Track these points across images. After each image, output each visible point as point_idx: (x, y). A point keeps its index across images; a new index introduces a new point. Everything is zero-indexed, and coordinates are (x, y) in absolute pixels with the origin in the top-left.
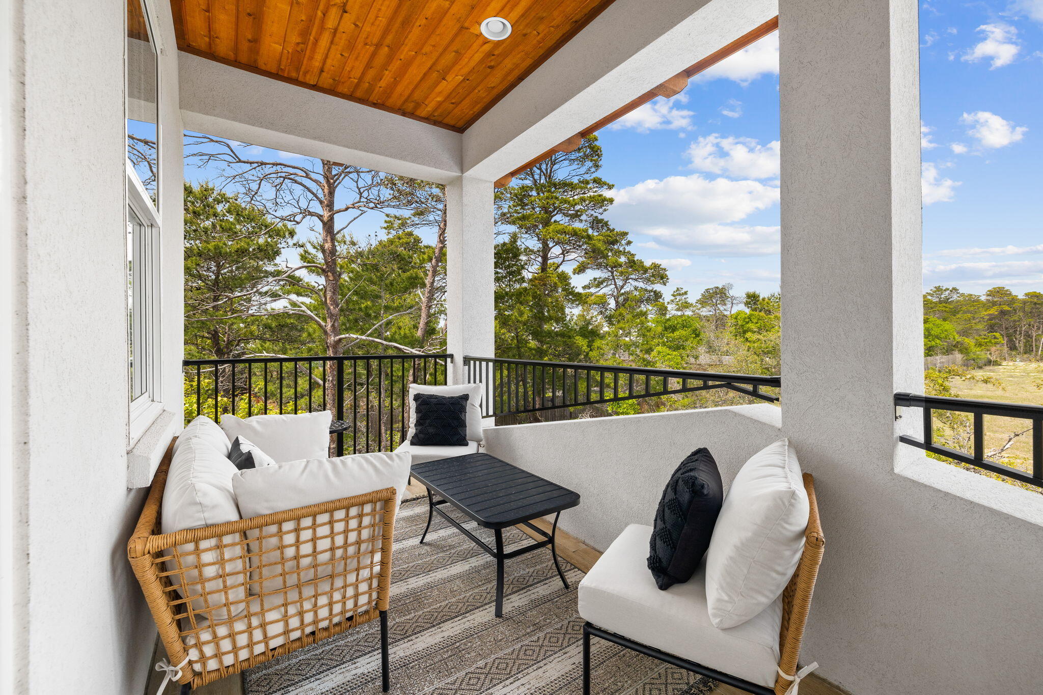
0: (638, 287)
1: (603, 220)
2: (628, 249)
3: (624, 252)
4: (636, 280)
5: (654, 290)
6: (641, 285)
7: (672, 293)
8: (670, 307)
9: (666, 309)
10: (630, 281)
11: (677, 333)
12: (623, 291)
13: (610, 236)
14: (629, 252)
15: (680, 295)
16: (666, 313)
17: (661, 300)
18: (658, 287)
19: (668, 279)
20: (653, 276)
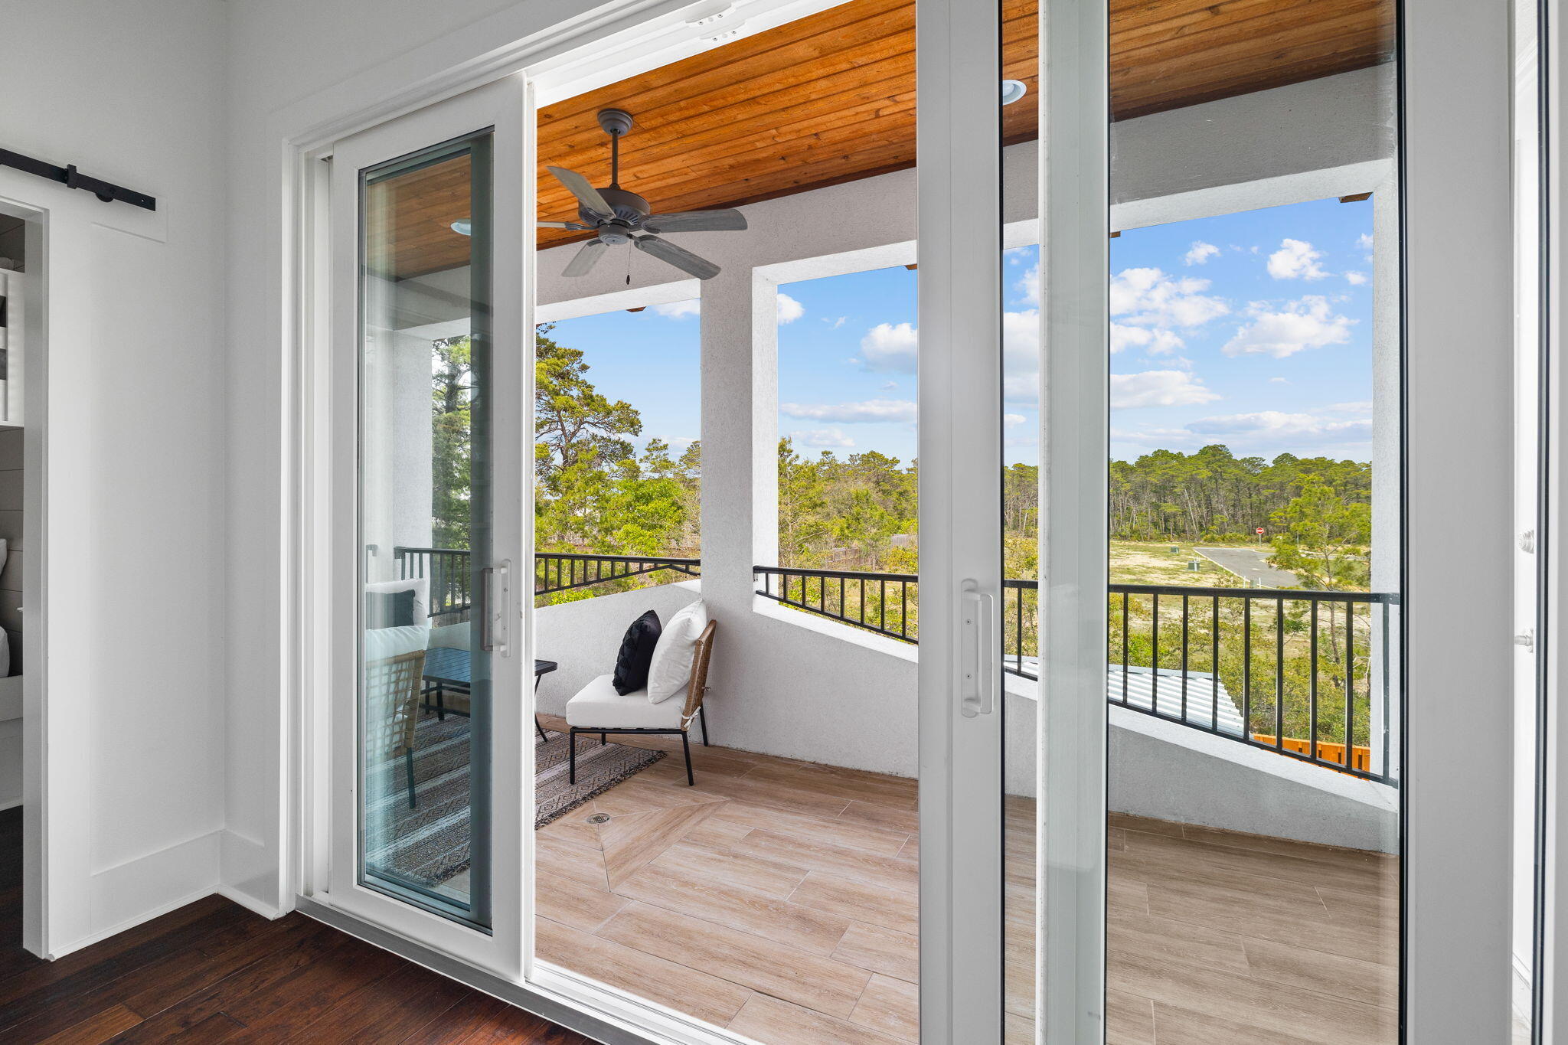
0: (596, 436)
1: (547, 340)
2: (582, 376)
3: (577, 382)
4: (594, 424)
5: (621, 440)
6: (601, 432)
7: (647, 446)
8: (643, 467)
9: (638, 468)
10: (586, 425)
11: (652, 505)
12: (574, 441)
13: (558, 365)
14: (584, 383)
15: (657, 449)
16: (637, 476)
17: (631, 457)
18: (626, 437)
19: (641, 426)
20: (620, 420)
